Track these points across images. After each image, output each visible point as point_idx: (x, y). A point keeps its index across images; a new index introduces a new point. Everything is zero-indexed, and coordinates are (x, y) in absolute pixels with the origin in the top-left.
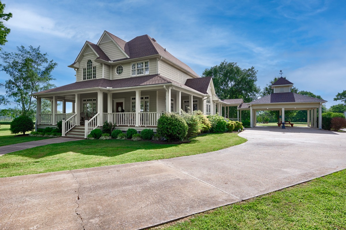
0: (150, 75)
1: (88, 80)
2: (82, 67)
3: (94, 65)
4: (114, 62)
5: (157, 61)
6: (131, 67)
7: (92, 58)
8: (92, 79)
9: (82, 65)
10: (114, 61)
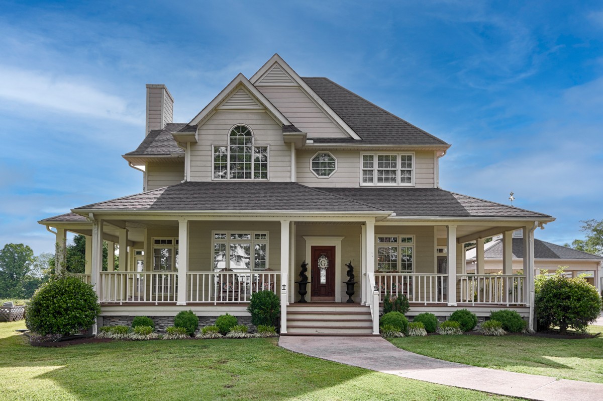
0: (416, 187)
1: (237, 180)
2: (209, 143)
3: (259, 142)
4: (316, 144)
5: (435, 159)
6: (362, 161)
7: (250, 122)
8: (253, 179)
9: (212, 137)
10: (316, 140)
